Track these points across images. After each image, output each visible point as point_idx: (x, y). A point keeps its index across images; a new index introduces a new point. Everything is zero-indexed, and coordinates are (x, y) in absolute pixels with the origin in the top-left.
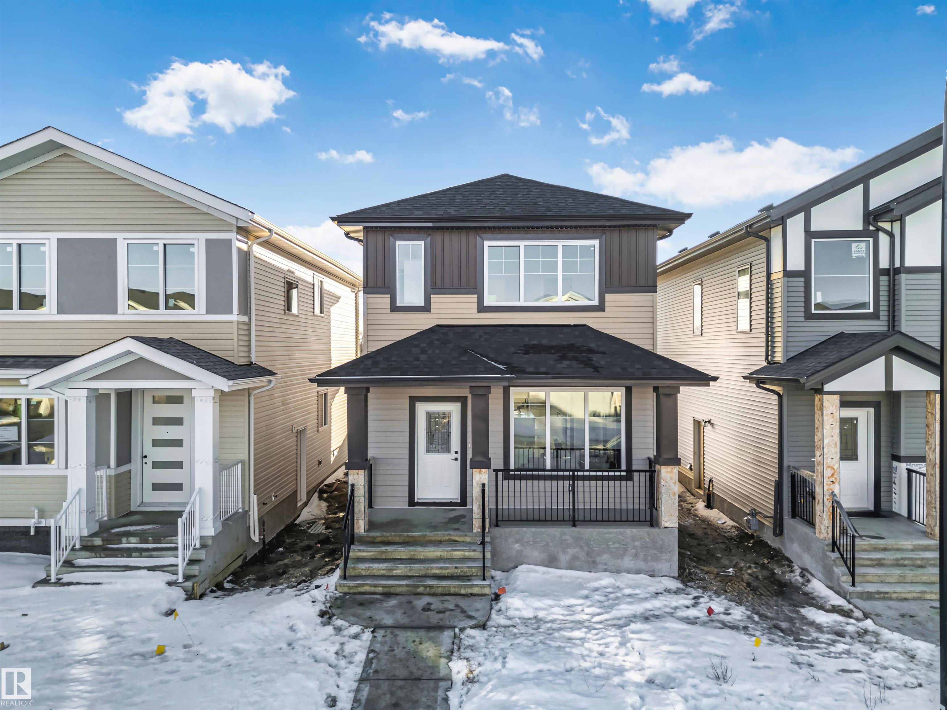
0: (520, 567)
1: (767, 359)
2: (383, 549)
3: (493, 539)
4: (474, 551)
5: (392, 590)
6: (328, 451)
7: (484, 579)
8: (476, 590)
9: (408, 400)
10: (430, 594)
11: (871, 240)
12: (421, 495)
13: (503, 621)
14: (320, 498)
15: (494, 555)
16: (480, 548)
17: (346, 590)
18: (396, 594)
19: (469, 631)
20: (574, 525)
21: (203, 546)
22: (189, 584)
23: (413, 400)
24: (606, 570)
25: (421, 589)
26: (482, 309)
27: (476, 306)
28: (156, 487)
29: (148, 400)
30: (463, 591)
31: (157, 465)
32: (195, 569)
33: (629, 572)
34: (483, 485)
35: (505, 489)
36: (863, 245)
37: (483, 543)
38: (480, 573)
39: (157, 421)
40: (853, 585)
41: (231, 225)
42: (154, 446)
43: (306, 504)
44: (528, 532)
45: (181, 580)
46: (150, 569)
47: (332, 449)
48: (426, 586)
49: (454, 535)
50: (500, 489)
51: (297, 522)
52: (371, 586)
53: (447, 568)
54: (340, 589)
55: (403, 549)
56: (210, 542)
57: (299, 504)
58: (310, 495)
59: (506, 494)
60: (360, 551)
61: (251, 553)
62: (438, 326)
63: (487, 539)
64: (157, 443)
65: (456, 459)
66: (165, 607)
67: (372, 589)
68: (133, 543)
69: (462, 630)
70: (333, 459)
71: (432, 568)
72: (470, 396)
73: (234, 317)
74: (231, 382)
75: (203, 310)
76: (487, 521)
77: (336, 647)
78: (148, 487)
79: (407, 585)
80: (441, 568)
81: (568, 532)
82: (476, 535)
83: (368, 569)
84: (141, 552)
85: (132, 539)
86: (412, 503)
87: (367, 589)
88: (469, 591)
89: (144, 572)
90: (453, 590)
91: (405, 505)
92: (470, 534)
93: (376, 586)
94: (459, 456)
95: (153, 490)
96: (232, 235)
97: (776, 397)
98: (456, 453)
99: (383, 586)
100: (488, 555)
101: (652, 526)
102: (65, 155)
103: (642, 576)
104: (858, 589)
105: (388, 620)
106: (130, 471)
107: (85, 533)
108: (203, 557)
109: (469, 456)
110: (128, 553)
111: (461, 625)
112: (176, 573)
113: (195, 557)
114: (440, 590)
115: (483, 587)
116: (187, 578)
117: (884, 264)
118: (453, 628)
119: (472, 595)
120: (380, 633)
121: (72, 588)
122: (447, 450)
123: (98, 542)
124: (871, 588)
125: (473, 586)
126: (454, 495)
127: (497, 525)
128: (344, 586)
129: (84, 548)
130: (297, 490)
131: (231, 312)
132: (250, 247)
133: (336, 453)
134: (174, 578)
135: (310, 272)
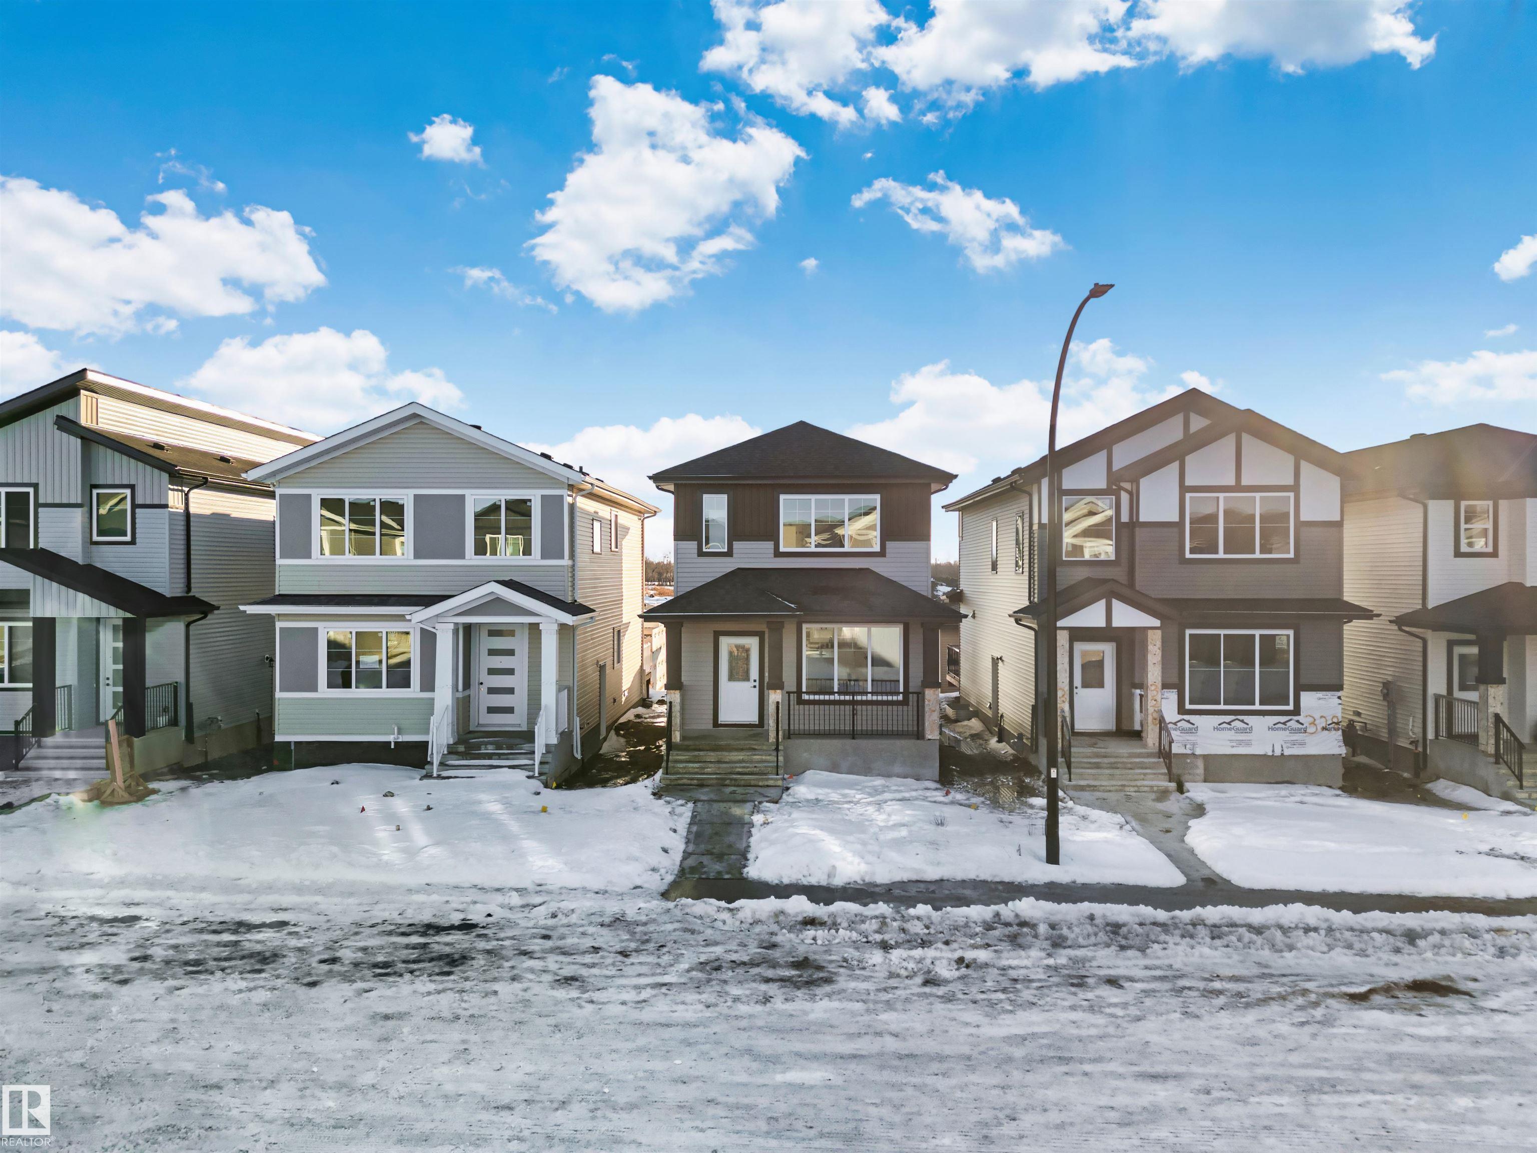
0: (808, 772)
1: (1029, 599)
2: (696, 753)
3: (785, 749)
4: (770, 755)
5: (705, 782)
6: (621, 692)
7: (777, 774)
8: (771, 783)
9: (712, 635)
10: (734, 786)
11: (1114, 497)
12: (723, 718)
13: (790, 799)
14: (618, 734)
15: (786, 758)
16: (775, 753)
17: (668, 782)
18: (708, 786)
19: (765, 804)
20: (853, 738)
21: (548, 752)
22: (543, 777)
23: (717, 635)
24: (879, 775)
25: (727, 782)
26: (778, 554)
27: (772, 551)
28: (491, 710)
29: (484, 633)
30: (760, 784)
31: (492, 691)
32: (546, 768)
33: (898, 776)
34: (778, 703)
35: (797, 713)
36: (1108, 501)
37: (777, 749)
38: (774, 771)
39: (492, 652)
40: (1070, 780)
41: (563, 483)
42: (489, 674)
43: (605, 739)
44: (815, 743)
45: (537, 775)
46: (510, 767)
47: (624, 689)
48: (731, 779)
49: (752, 743)
50: (792, 712)
51: (601, 752)
52: (689, 779)
53: (748, 767)
54: (663, 781)
55: (712, 754)
56: (553, 749)
57: (601, 738)
58: (608, 732)
59: (797, 717)
60: (677, 755)
61: (574, 769)
62: (739, 569)
63: (781, 747)
64: (492, 672)
65: (755, 687)
66: (534, 790)
67: (689, 782)
68: (490, 750)
69: (760, 803)
70: (624, 699)
71: (736, 767)
72: (767, 631)
73: (566, 562)
74: (575, 618)
75: (539, 556)
76: (780, 733)
77: (669, 809)
78: (483, 710)
79: (716, 779)
80: (744, 767)
81: (849, 742)
82: (772, 744)
83: (684, 768)
84: (500, 756)
85: (490, 747)
86: (716, 724)
87: (685, 781)
88: (766, 783)
89: (506, 769)
90: (753, 783)
91: (710, 726)
92: (766, 743)
93: (692, 779)
94: (757, 684)
95: (488, 712)
96: (564, 492)
97: (1033, 633)
98: (755, 681)
99: (698, 779)
100: (781, 758)
101: (918, 739)
102: (422, 423)
103: (909, 780)
104: (1074, 783)
105: (703, 798)
106: (469, 696)
107: (451, 742)
108: (550, 760)
109: (766, 680)
110: (490, 756)
111: (760, 800)
112: (533, 771)
113: (545, 760)
114: (742, 783)
115: (777, 780)
116: (541, 774)
117: (1125, 518)
118: (754, 801)
119: (768, 786)
120: (699, 804)
121: (451, 780)
122: (747, 678)
123: (461, 748)
124: (1083, 783)
125: (767, 779)
126: (754, 718)
127: (789, 738)
128: (667, 779)
129: (450, 753)
130: (599, 724)
131: (563, 558)
132: (575, 499)
133: (626, 693)
134: (531, 774)
135: (608, 508)
